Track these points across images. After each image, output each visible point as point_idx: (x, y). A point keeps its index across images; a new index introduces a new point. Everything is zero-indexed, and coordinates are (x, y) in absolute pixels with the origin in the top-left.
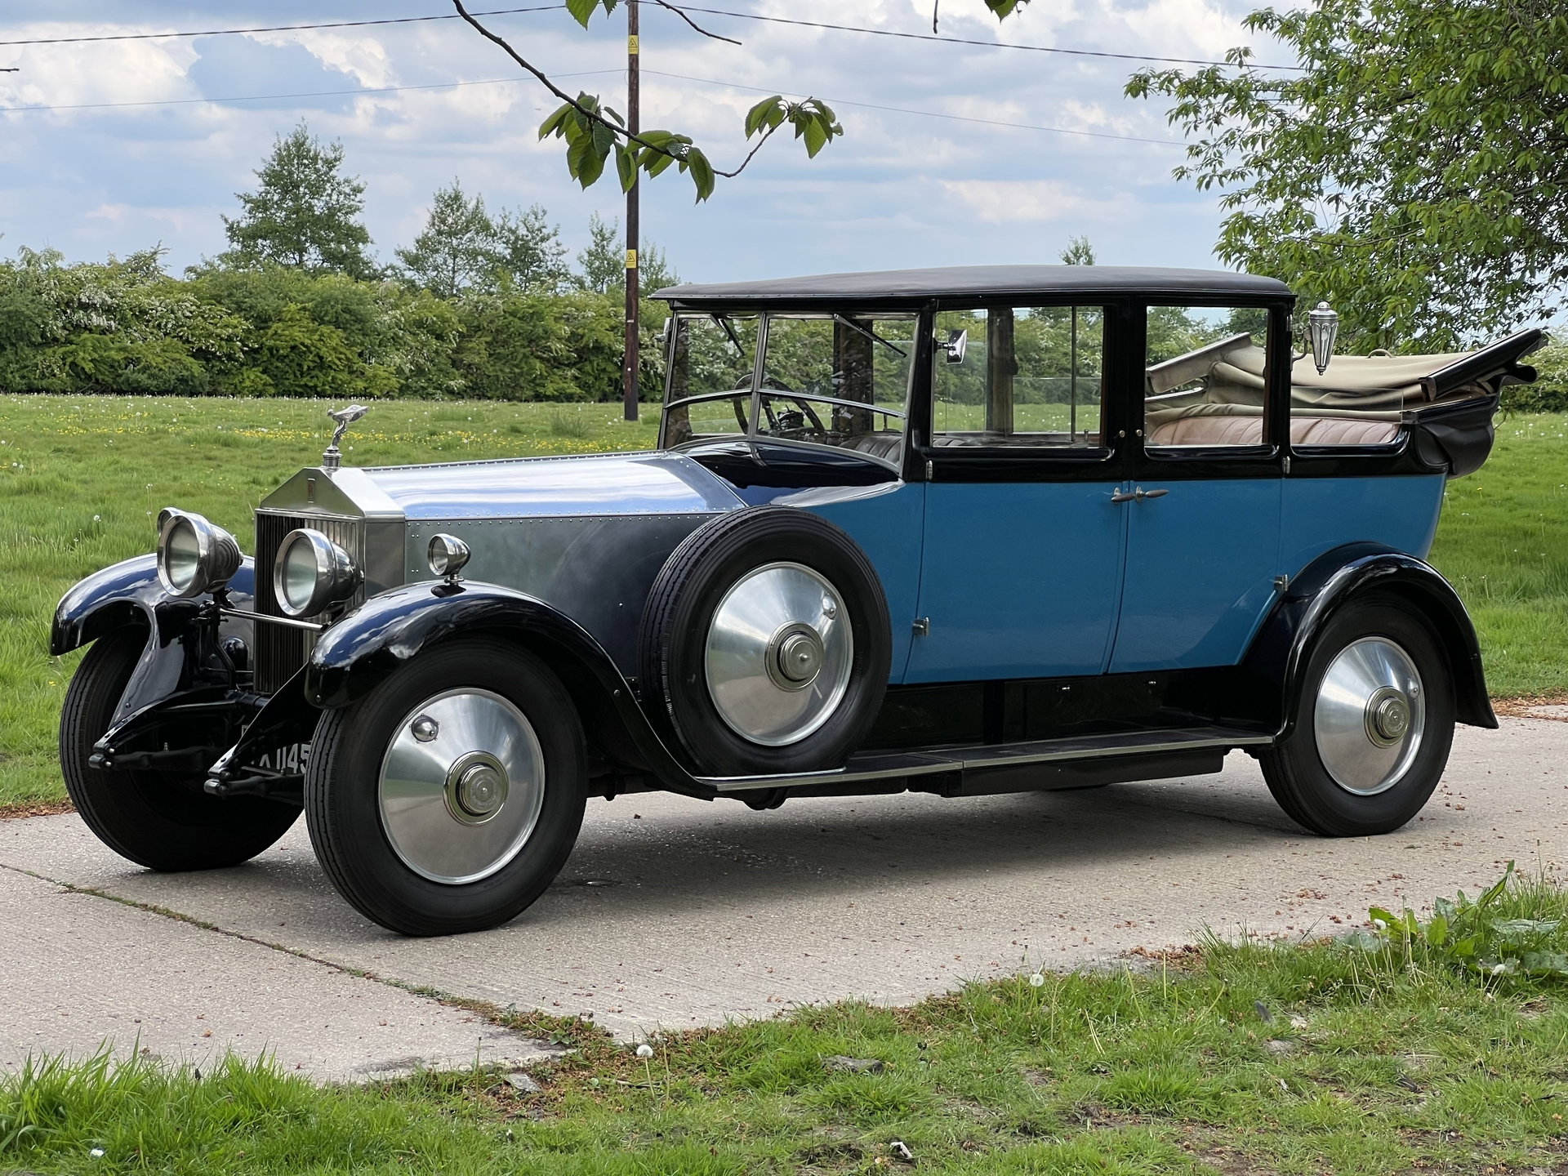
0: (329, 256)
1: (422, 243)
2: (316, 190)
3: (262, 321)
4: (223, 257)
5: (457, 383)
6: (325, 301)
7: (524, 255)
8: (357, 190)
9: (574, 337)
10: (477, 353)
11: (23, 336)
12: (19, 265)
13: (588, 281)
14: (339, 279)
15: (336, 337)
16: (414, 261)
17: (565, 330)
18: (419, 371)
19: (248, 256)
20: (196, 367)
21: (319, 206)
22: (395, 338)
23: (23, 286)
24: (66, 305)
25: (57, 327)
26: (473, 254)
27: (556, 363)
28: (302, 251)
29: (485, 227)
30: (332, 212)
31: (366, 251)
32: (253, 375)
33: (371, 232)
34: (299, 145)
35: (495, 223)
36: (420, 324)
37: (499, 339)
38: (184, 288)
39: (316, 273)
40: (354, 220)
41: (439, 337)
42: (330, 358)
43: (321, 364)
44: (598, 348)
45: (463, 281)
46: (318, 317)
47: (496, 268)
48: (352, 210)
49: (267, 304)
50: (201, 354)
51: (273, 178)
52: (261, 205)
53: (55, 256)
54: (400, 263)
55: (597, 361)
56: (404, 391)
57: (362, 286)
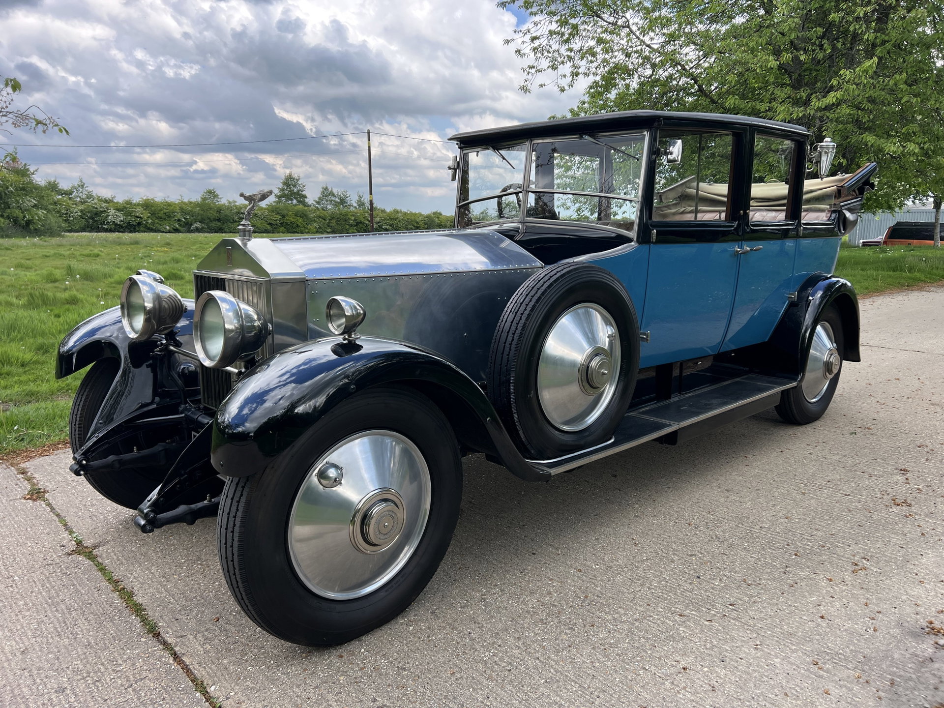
0: (298, 201)
1: (320, 198)
2: (295, 186)
3: (283, 216)
4: (274, 202)
5: (329, 230)
6: (298, 211)
7: (343, 201)
8: (304, 186)
9: (355, 220)
10: (333, 223)
11: (229, 220)
12: (227, 204)
13: (357, 207)
14: (301, 206)
15: (301, 220)
16: (318, 203)
17: (353, 218)
18: (320, 228)
19: (280, 202)
20: (269, 227)
21: (295, 190)
22: (314, 220)
23: (228, 209)
24: (238, 213)
25: (236, 218)
26: (331, 201)
27: (351, 226)
28: (292, 200)
29: (333, 195)
30: (298, 191)
31: (307, 200)
32: (282, 229)
33: (307, 196)
34: (290, 176)
35: (336, 194)
36: (320, 217)
37: (338, 220)
38: (265, 209)
39: (296, 205)
40: (304, 193)
41: (324, 220)
42: (299, 224)
43: (298, 226)
44: (361, 222)
45: (329, 207)
46: (296, 215)
47: (336, 204)
48: (303, 191)
49: (285, 212)
50: (270, 224)
51: (285, 184)
52: (282, 190)
53: (236, 202)
54: (315, 203)
55: (361, 225)
56: (317, 232)
57: (306, 208)
